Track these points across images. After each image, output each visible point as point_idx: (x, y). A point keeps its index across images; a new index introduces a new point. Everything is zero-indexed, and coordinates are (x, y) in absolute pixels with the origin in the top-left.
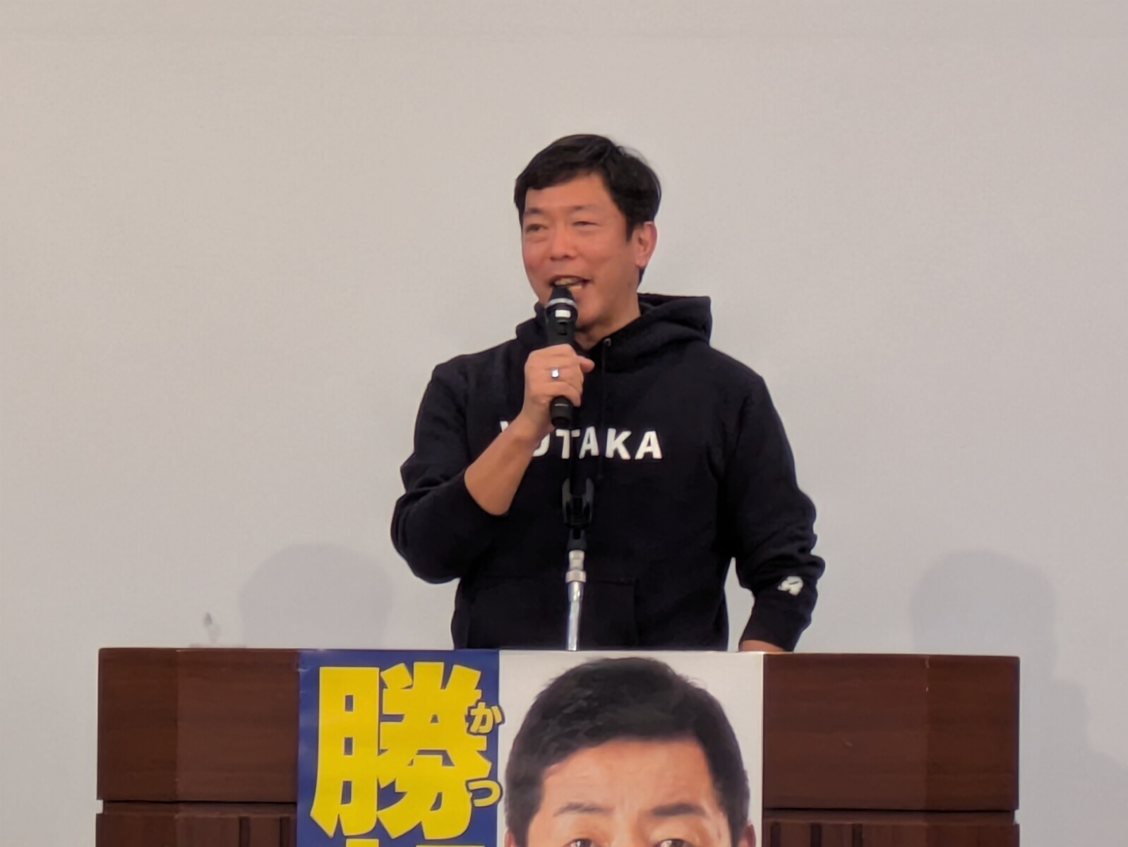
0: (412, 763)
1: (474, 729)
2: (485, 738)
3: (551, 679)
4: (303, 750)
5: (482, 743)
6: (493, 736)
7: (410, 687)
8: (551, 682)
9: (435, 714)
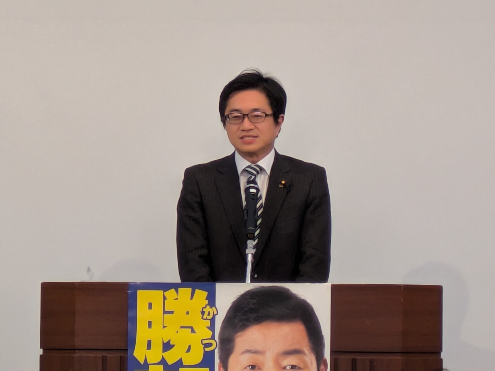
0: (177, 332)
1: (204, 317)
2: (209, 321)
3: (238, 296)
4: (130, 326)
5: (208, 323)
6: (213, 321)
7: (177, 299)
8: (238, 297)
9: (188, 311)
